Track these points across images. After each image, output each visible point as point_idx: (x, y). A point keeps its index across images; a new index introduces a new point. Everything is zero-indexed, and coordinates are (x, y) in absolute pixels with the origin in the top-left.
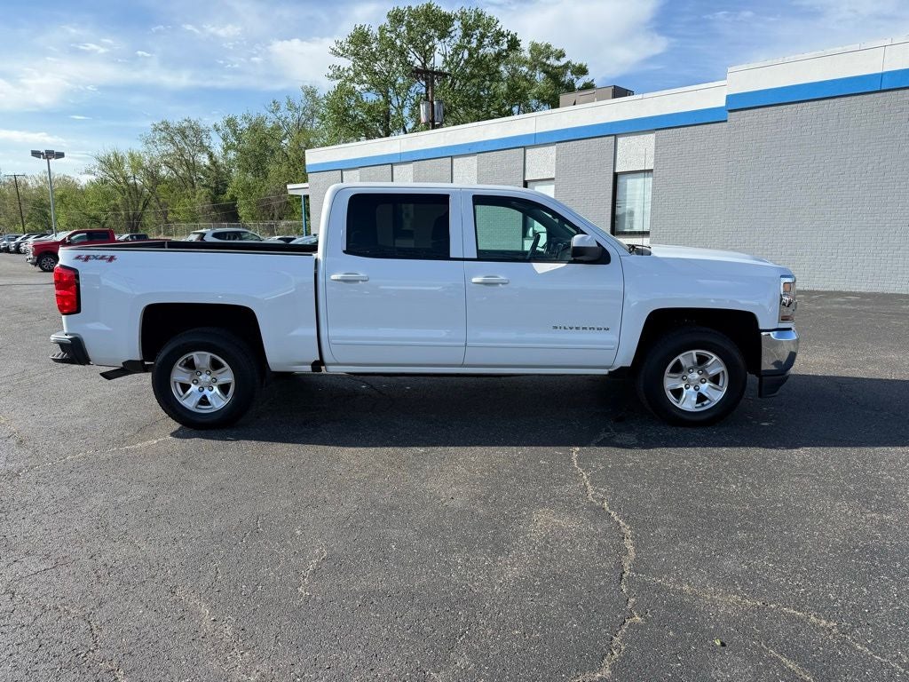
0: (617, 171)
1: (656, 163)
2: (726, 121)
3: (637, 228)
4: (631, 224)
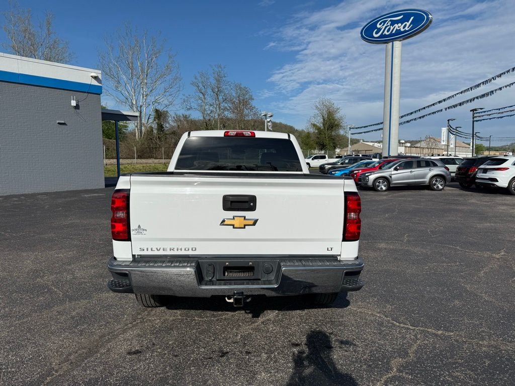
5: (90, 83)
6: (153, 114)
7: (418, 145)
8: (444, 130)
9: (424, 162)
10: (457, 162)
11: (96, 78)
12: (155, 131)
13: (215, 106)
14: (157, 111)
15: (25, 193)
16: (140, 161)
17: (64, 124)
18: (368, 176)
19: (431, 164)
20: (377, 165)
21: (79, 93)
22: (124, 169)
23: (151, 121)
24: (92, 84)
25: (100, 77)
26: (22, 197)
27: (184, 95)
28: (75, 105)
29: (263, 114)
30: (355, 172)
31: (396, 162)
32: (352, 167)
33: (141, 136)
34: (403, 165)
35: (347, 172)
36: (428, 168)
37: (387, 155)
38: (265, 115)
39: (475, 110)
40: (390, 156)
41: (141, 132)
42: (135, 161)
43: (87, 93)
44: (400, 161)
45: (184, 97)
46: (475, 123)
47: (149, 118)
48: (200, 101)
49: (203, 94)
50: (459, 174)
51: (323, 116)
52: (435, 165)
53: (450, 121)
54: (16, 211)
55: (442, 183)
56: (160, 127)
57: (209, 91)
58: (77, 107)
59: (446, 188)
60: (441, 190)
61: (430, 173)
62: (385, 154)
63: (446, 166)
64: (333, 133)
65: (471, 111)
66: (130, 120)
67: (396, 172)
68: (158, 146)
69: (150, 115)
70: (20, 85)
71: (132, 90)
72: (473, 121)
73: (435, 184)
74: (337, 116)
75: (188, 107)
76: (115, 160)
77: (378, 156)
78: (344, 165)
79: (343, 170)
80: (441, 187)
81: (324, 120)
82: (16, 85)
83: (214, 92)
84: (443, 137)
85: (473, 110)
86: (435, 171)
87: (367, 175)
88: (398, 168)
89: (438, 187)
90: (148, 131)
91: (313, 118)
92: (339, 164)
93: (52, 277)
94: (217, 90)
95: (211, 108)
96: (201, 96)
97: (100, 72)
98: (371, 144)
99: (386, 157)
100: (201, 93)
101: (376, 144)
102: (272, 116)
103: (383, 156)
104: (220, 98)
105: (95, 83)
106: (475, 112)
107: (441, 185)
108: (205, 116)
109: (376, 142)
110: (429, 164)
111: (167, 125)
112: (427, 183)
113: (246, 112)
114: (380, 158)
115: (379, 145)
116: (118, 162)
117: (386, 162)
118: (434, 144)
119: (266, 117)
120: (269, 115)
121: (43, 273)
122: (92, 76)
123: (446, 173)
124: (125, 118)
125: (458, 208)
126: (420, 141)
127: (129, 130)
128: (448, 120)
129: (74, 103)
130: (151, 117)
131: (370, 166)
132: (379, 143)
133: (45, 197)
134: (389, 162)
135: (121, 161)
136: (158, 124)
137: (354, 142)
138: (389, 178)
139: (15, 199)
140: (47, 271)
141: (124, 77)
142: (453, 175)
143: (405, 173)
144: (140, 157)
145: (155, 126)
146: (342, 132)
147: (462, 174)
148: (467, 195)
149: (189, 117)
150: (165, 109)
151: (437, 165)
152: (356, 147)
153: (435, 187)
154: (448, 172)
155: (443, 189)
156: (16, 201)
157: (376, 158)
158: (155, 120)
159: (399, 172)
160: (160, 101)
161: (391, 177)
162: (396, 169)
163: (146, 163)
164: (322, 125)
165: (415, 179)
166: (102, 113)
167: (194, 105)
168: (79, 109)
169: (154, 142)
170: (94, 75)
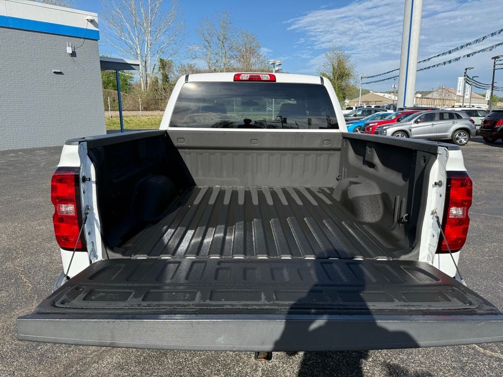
5: (85, 27)
6: (158, 64)
7: (429, 96)
8: (461, 80)
9: (448, 114)
10: (479, 114)
11: (92, 21)
12: (160, 82)
13: (221, 55)
14: (161, 61)
15: (24, 148)
16: (145, 113)
17: (60, 73)
18: (385, 130)
19: (455, 116)
20: (393, 117)
21: (74, 39)
22: (129, 122)
23: (156, 70)
24: (88, 28)
25: (96, 20)
26: (20, 153)
28: (71, 52)
29: (271, 63)
30: (371, 125)
31: (417, 113)
32: (367, 119)
33: (147, 87)
34: (423, 117)
35: (362, 124)
36: (451, 121)
37: (402, 107)
38: (274, 64)
39: (497, 57)
40: (406, 108)
41: (146, 83)
42: (140, 113)
43: (83, 38)
44: (421, 113)
46: (495, 70)
47: (154, 69)
48: (205, 50)
49: (208, 42)
50: (484, 127)
51: (333, 65)
52: (459, 117)
53: (468, 70)
54: (9, 169)
55: (466, 137)
56: (165, 78)
57: (215, 39)
58: (73, 54)
59: (470, 143)
60: (464, 145)
61: (454, 126)
62: (400, 105)
63: (471, 118)
64: (343, 84)
65: (492, 58)
66: (134, 69)
67: (416, 125)
68: (163, 97)
69: (155, 65)
70: (9, 30)
71: (136, 39)
72: (494, 70)
73: (458, 139)
74: (347, 65)
75: (193, 56)
76: (118, 113)
77: (392, 107)
78: (357, 117)
79: (356, 123)
80: (465, 142)
81: (334, 69)
82: (6, 29)
83: (219, 40)
84: (459, 87)
85: (495, 58)
86: (459, 124)
87: (384, 128)
88: (419, 120)
89: (461, 141)
90: (153, 82)
91: (323, 67)
92: (352, 116)
93: (25, 261)
94: (222, 38)
95: (216, 57)
96: (207, 44)
97: (96, 14)
98: (382, 95)
99: (402, 109)
100: (206, 41)
101: (386, 94)
102: (280, 64)
103: (398, 107)
104: (226, 45)
105: (91, 27)
106: (497, 59)
107: (465, 139)
108: (210, 65)
109: (386, 93)
110: (453, 116)
111: (172, 76)
112: (449, 137)
113: (253, 60)
114: (395, 109)
115: (390, 95)
116: (121, 114)
117: (404, 114)
118: (447, 95)
119: (274, 66)
120: (277, 64)
121: (17, 253)
122: (87, 20)
123: (471, 126)
124: (129, 67)
125: (491, 166)
126: (430, 92)
127: (135, 81)
128: (466, 69)
129: (69, 50)
130: (156, 67)
131: (387, 118)
132: (390, 93)
133: (44, 152)
134: (408, 114)
135: (124, 113)
136: (163, 75)
137: (365, 92)
138: (409, 131)
139: (12, 155)
140: (21, 250)
141: (128, 25)
142: (478, 128)
143: (426, 126)
144: (146, 109)
145: (160, 77)
146: (352, 82)
147: (488, 127)
148: (494, 151)
149: (194, 66)
150: (169, 59)
151: (461, 118)
152: (366, 97)
153: (458, 141)
154: (473, 125)
155: (466, 143)
156: (12, 157)
157: (389, 109)
158: (160, 70)
159: (420, 124)
160: (165, 50)
161: (410, 130)
162: (416, 122)
163: (152, 115)
164: (331, 74)
165: (436, 133)
166: (101, 61)
167: (199, 54)
168: (75, 56)
169: (159, 93)
170: (91, 18)
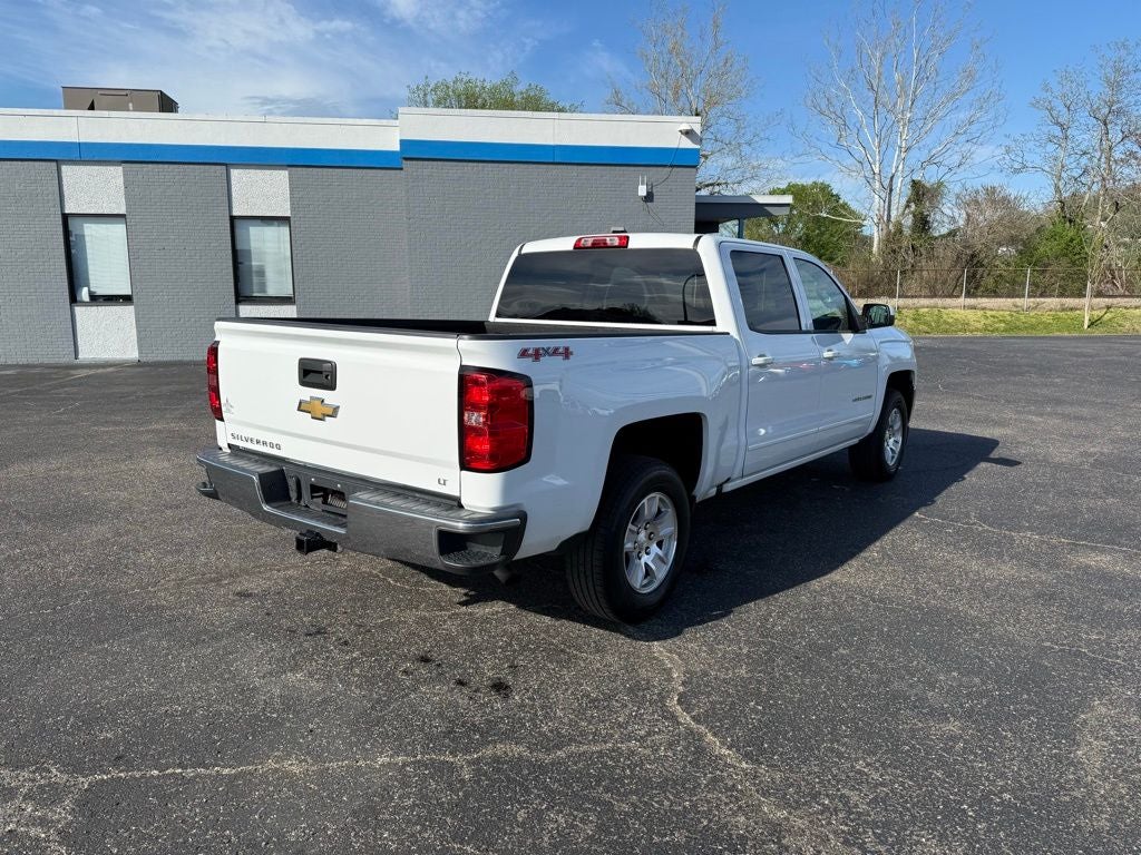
0: (235, 214)
1: (293, 209)
2: (401, 169)
3: (271, 291)
4: (263, 286)
5: (676, 146)
11: (688, 133)
12: (907, 233)
14: (915, 184)
21: (654, 169)
24: (681, 146)
25: (697, 129)
27: (1008, 136)
28: (645, 194)
43: (672, 166)
45: (1008, 142)
49: (1061, 126)
56: (922, 224)
57: (1083, 116)
58: (649, 197)
71: (874, 142)
75: (1016, 166)
82: (550, 167)
83: (1097, 118)
96: (1057, 131)
97: (696, 119)
100: (1058, 123)
105: (687, 144)
108: (1061, 185)
122: (680, 131)
124: (762, 210)
129: (642, 191)
136: (914, 216)
145: (908, 221)
158: (908, 206)
166: (696, 204)
167: (1034, 158)
168: (652, 201)
169: (900, 259)
170: (685, 127)
